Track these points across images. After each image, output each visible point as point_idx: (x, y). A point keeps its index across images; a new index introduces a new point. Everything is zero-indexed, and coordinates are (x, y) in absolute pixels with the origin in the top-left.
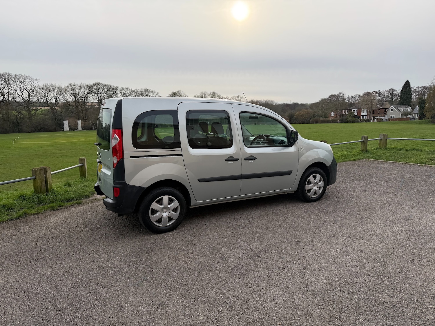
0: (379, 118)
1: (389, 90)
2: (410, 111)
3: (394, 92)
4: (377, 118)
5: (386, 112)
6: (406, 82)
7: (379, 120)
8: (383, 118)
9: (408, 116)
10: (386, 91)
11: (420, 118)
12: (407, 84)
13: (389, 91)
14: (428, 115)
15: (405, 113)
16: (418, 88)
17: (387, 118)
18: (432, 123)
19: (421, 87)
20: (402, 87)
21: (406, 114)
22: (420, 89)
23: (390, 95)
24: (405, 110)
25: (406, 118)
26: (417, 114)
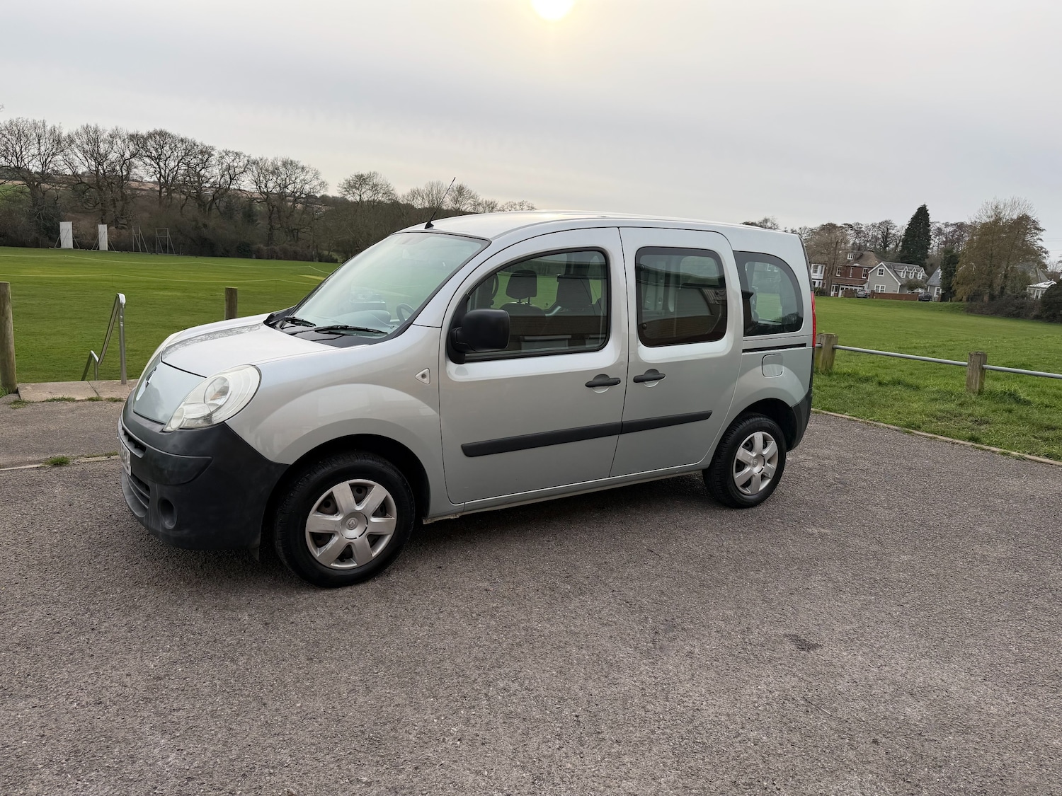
0: (849, 288)
1: (880, 224)
2: (921, 278)
3: (890, 231)
4: (845, 287)
5: (866, 275)
6: (919, 209)
7: (850, 294)
8: (858, 288)
9: (915, 291)
10: (874, 226)
11: (943, 298)
12: (922, 214)
13: (879, 227)
14: (961, 291)
15: (909, 281)
16: (947, 225)
17: (868, 291)
18: (967, 311)
19: (952, 225)
20: (910, 219)
21: (911, 285)
22: (950, 229)
23: (880, 236)
24: (911, 276)
25: (910, 294)
26: (936, 288)
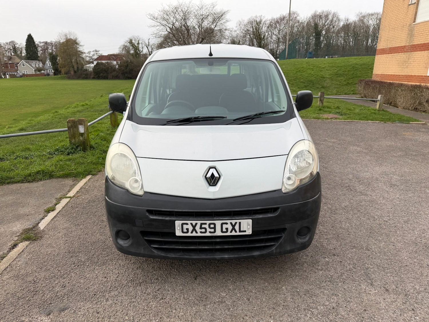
0: (11, 73)
1: (10, 42)
2: (41, 66)
3: (16, 46)
4: (9, 73)
5: (17, 67)
6: (28, 36)
7: (13, 76)
8: (15, 73)
9: (41, 72)
10: (7, 44)
11: (55, 74)
12: (30, 39)
13: (10, 44)
14: (63, 70)
15: (37, 68)
16: (40, 43)
17: (21, 74)
18: (68, 78)
19: (42, 42)
20: (26, 40)
21: (39, 70)
22: (42, 44)
23: (12, 48)
24: (37, 66)
25: (39, 73)
26: (48, 70)
